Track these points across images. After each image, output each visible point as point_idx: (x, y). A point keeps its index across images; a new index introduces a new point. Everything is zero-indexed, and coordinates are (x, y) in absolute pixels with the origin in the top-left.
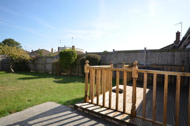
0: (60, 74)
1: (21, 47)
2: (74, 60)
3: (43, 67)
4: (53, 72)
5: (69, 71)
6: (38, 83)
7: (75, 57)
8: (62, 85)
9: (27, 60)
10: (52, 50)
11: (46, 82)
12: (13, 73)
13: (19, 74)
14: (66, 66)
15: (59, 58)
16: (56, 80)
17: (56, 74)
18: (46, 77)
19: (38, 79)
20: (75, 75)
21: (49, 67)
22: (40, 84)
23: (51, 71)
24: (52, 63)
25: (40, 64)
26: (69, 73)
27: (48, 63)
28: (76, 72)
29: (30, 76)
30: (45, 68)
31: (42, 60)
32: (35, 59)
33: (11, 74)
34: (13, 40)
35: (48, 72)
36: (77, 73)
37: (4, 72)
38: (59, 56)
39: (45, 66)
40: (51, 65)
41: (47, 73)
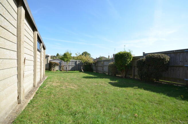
0: (115, 75)
1: (91, 56)
2: (130, 62)
3: (102, 69)
4: (109, 73)
5: (124, 73)
6: (95, 83)
7: (130, 59)
8: (119, 89)
9: (91, 63)
10: (109, 56)
11: (102, 83)
12: (83, 72)
13: (86, 73)
14: (121, 68)
15: (114, 61)
16: (112, 82)
17: (111, 76)
18: (103, 78)
19: (96, 79)
20: (130, 78)
21: (106, 69)
22: (96, 84)
23: (107, 72)
24: (108, 65)
25: (99, 66)
26: (124, 75)
27: (106, 66)
28: (131, 75)
29: (91, 76)
30: (103, 70)
31: (101, 63)
32: (96, 62)
33: (82, 73)
34: (87, 52)
35: (106, 73)
36: (133, 76)
37: (78, 71)
38: (114, 60)
39: (103, 68)
40: (107, 67)
41: (104, 74)
